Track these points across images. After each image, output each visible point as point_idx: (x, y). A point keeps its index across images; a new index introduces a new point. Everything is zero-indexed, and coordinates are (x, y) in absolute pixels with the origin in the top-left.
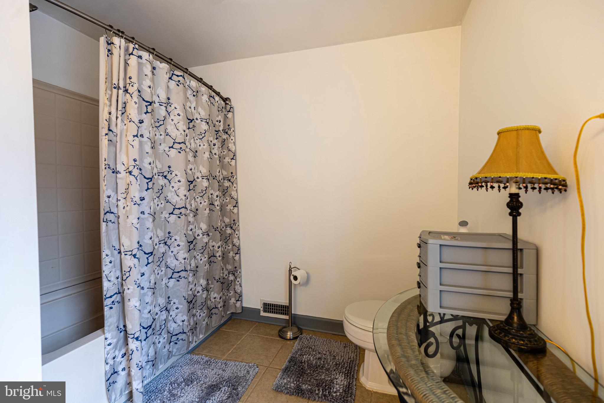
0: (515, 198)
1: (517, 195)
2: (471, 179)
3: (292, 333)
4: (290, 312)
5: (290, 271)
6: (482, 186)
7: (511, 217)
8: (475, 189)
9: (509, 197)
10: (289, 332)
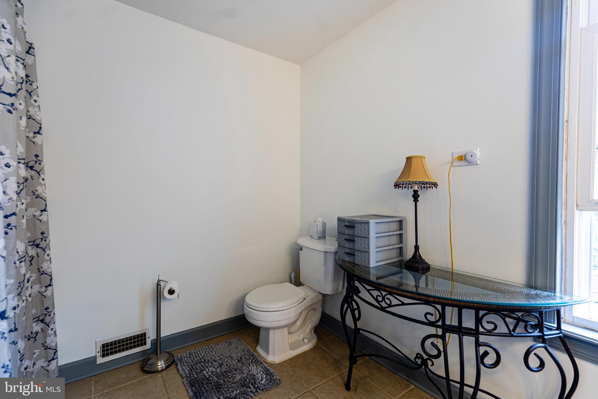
0: (416, 192)
1: (417, 191)
2: (395, 183)
3: (164, 362)
4: (159, 337)
5: (159, 286)
6: (400, 187)
7: (414, 202)
8: (397, 189)
9: (413, 192)
10: (159, 362)
